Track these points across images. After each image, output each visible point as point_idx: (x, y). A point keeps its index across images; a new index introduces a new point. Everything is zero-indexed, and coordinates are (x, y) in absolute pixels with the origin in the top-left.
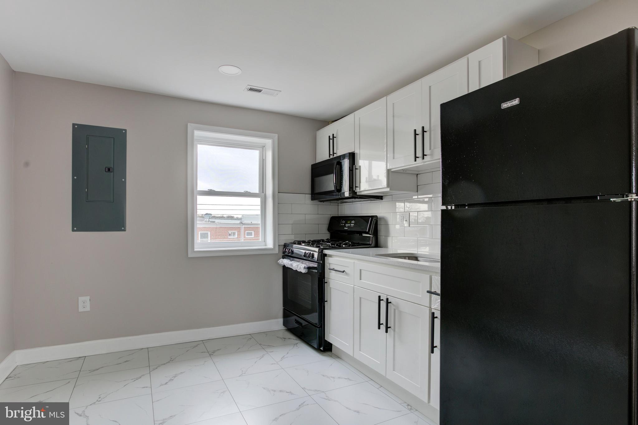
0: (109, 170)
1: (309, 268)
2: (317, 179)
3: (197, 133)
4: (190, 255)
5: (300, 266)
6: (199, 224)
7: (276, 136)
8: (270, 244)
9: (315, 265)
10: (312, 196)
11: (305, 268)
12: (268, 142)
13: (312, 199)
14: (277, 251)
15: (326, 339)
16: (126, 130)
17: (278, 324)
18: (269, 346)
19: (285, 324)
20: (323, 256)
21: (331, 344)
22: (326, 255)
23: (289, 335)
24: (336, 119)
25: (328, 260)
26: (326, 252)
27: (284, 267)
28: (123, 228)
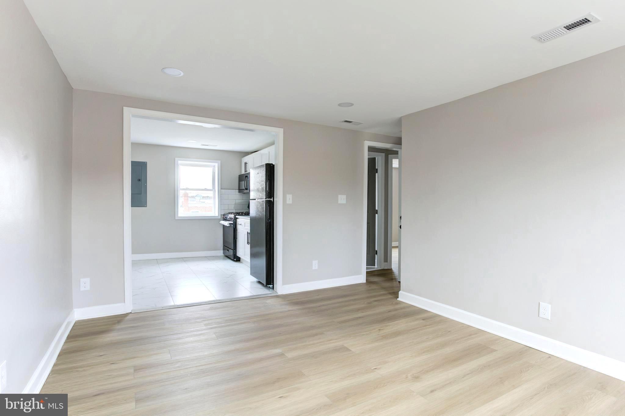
0: (139, 180)
1: (230, 224)
2: (241, 182)
3: (180, 162)
4: (176, 218)
5: (226, 223)
6: (181, 193)
7: (220, 162)
8: (217, 215)
9: (232, 222)
10: (239, 191)
11: (228, 224)
12: (216, 165)
13: (239, 192)
14: (220, 217)
15: (237, 255)
16: (147, 162)
17: (221, 253)
18: (213, 260)
19: (224, 253)
20: (236, 219)
21: (240, 258)
22: (237, 218)
23: (225, 257)
24: (257, 150)
25: (238, 220)
26: (237, 217)
27: (224, 225)
28: (145, 206)
